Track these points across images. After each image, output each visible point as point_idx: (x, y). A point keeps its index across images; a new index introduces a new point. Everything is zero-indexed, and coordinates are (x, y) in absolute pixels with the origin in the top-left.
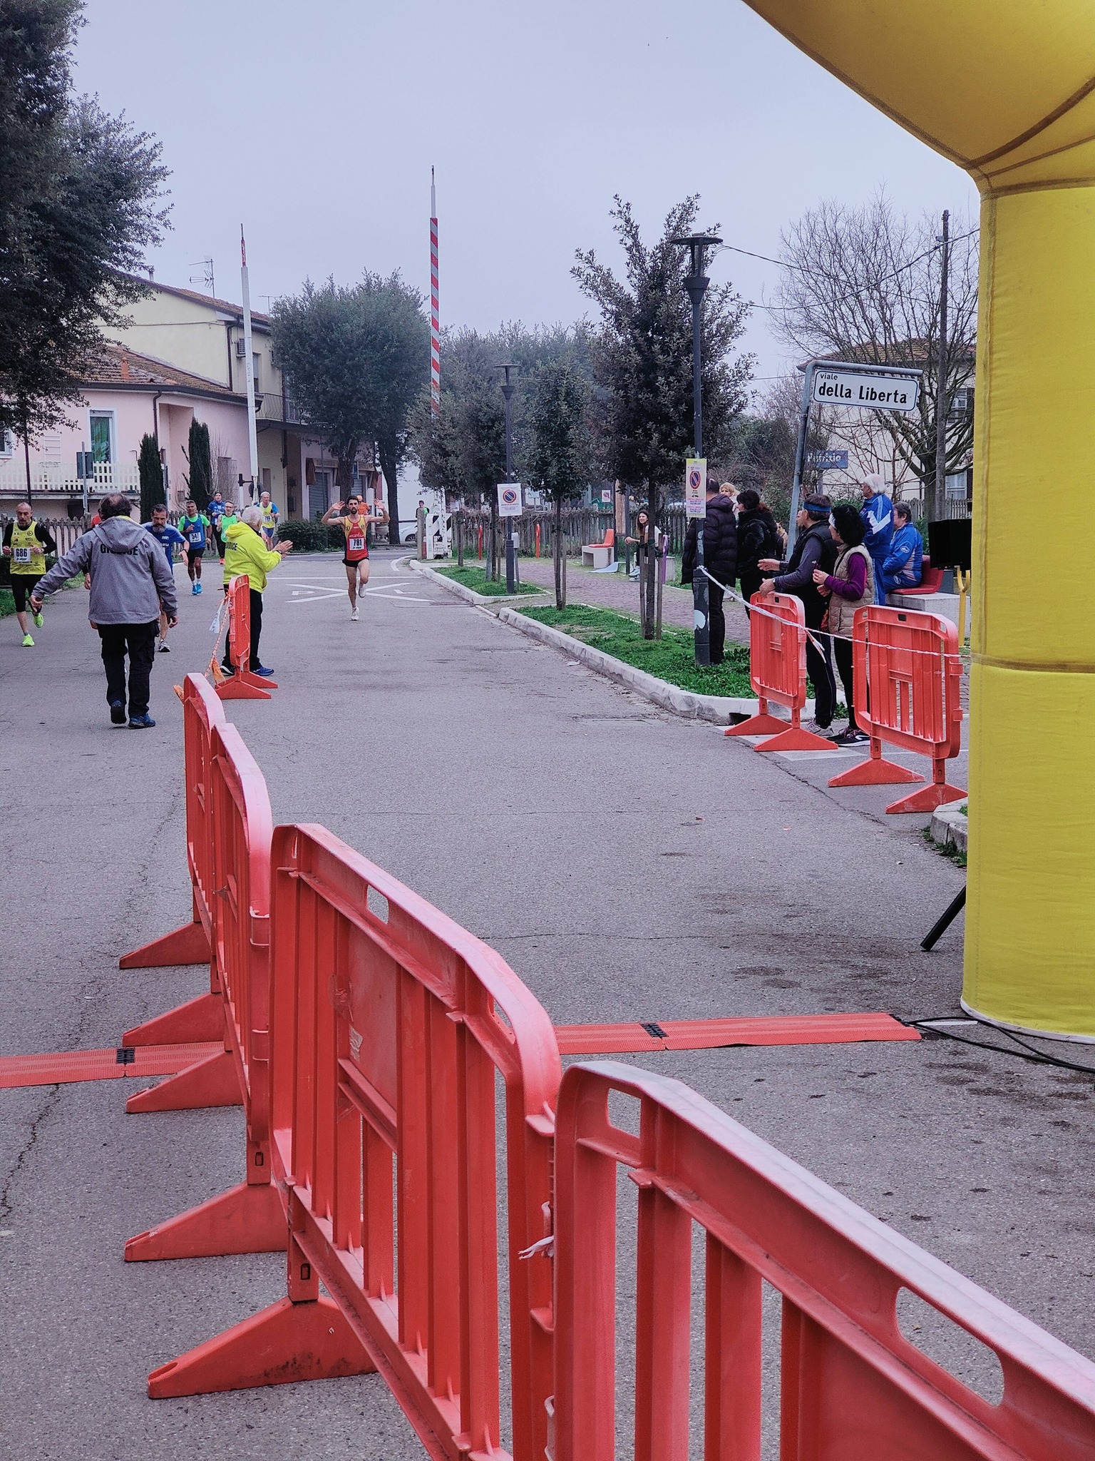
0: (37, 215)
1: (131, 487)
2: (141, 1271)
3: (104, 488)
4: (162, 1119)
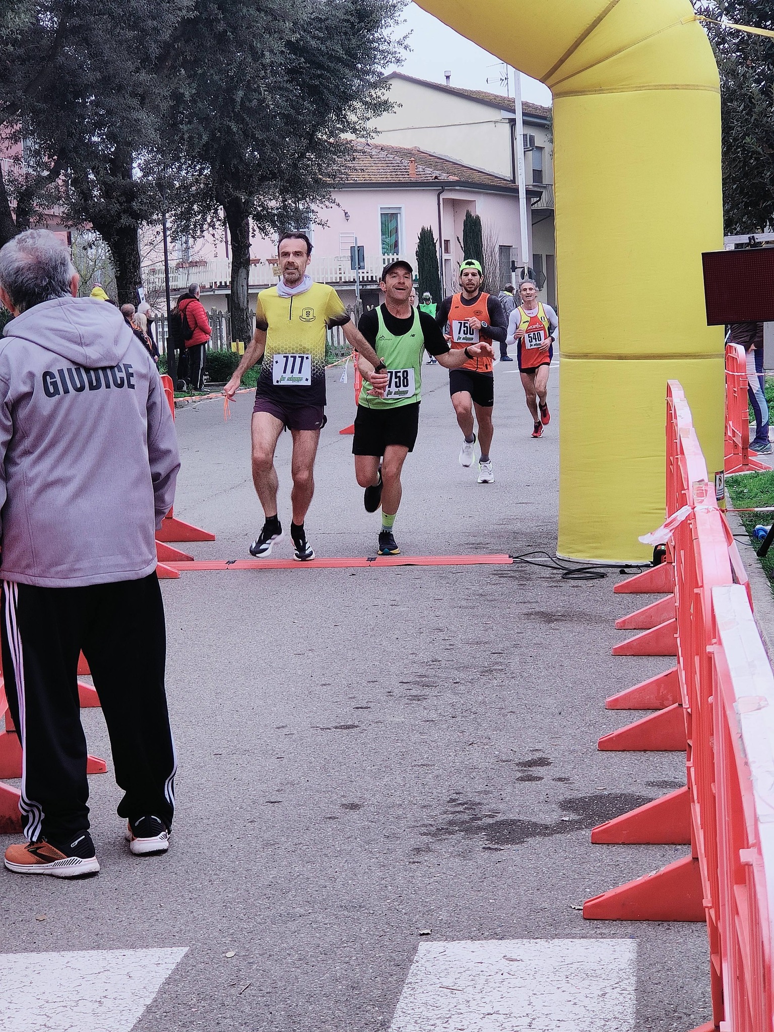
0: (288, 51)
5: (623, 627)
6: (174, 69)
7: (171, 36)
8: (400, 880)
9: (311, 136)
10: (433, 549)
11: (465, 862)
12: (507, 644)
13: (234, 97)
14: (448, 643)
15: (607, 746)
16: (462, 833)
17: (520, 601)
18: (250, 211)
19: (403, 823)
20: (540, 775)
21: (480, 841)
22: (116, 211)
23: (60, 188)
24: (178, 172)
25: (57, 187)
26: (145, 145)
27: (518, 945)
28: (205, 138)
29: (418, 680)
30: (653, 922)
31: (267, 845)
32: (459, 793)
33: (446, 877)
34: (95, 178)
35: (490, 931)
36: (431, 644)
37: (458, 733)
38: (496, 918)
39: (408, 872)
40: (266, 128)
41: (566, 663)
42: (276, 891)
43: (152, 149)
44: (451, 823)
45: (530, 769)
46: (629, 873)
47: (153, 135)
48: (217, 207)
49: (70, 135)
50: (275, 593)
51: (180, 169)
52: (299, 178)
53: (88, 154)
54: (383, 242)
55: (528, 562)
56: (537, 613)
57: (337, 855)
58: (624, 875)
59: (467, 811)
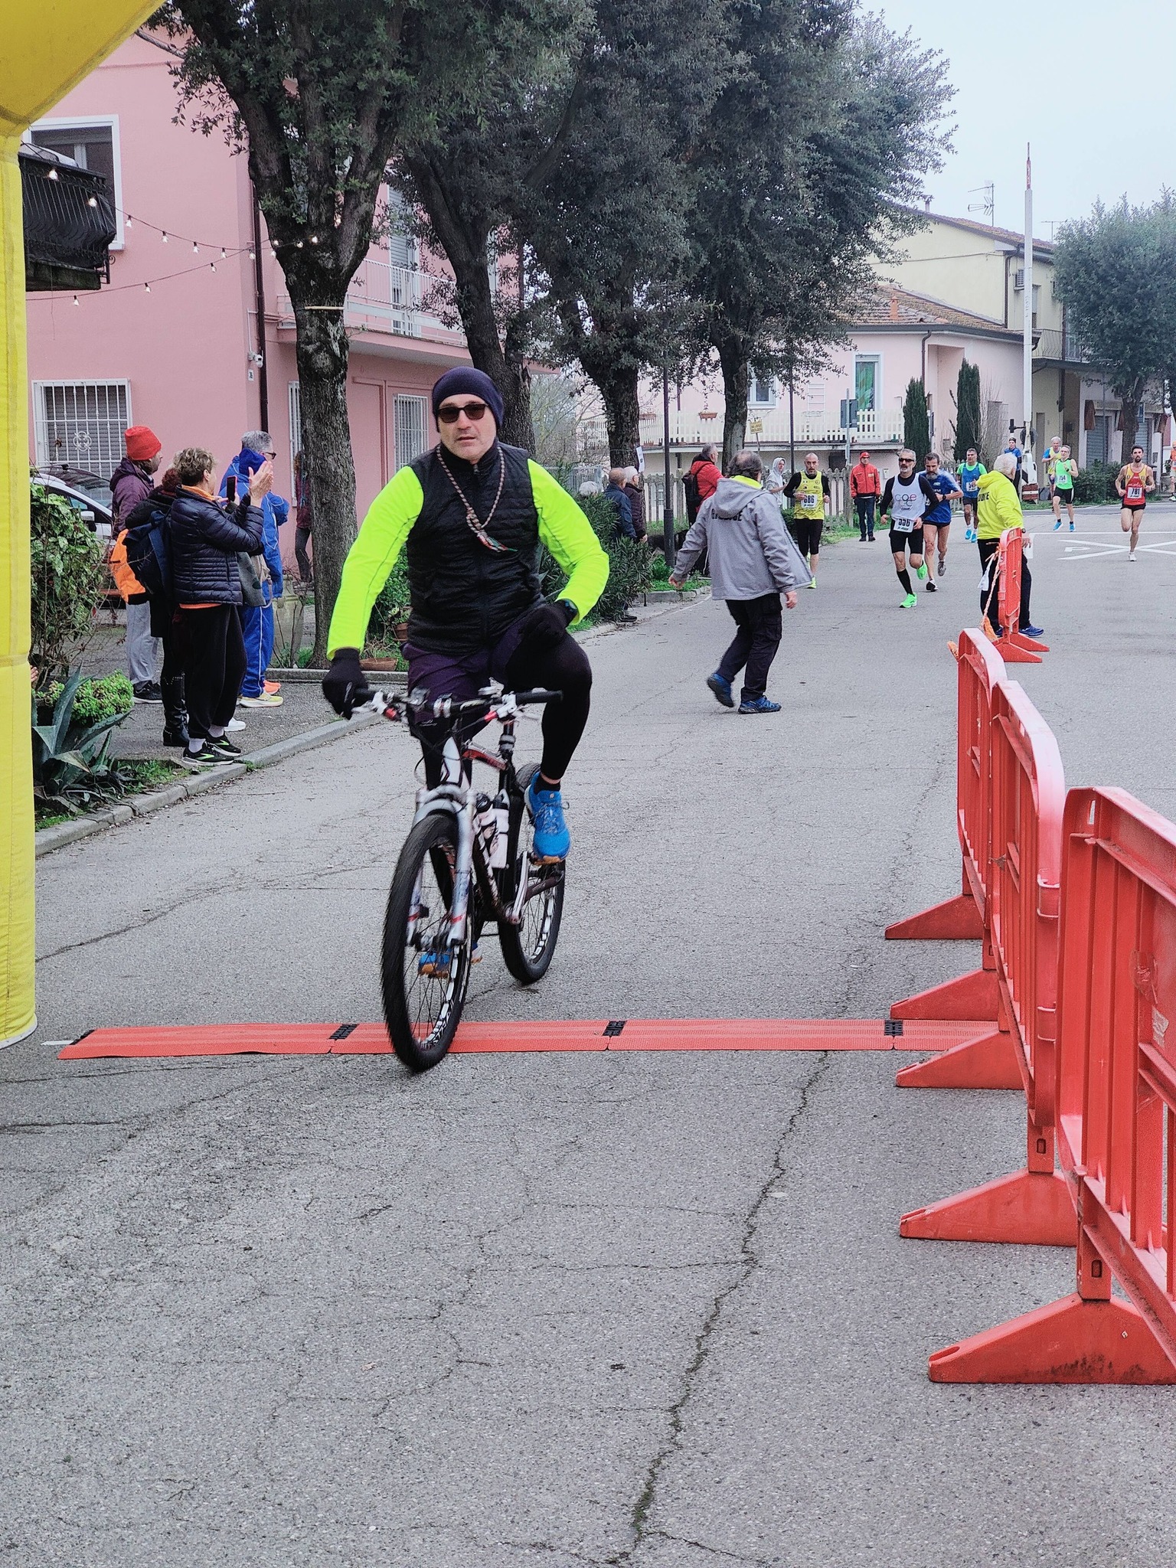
0: (815, 147)
1: (895, 436)
2: (917, 1248)
3: (866, 437)
4: (933, 1096)
18: (748, 354)
22: (615, 347)
34: (586, 306)
48: (709, 347)
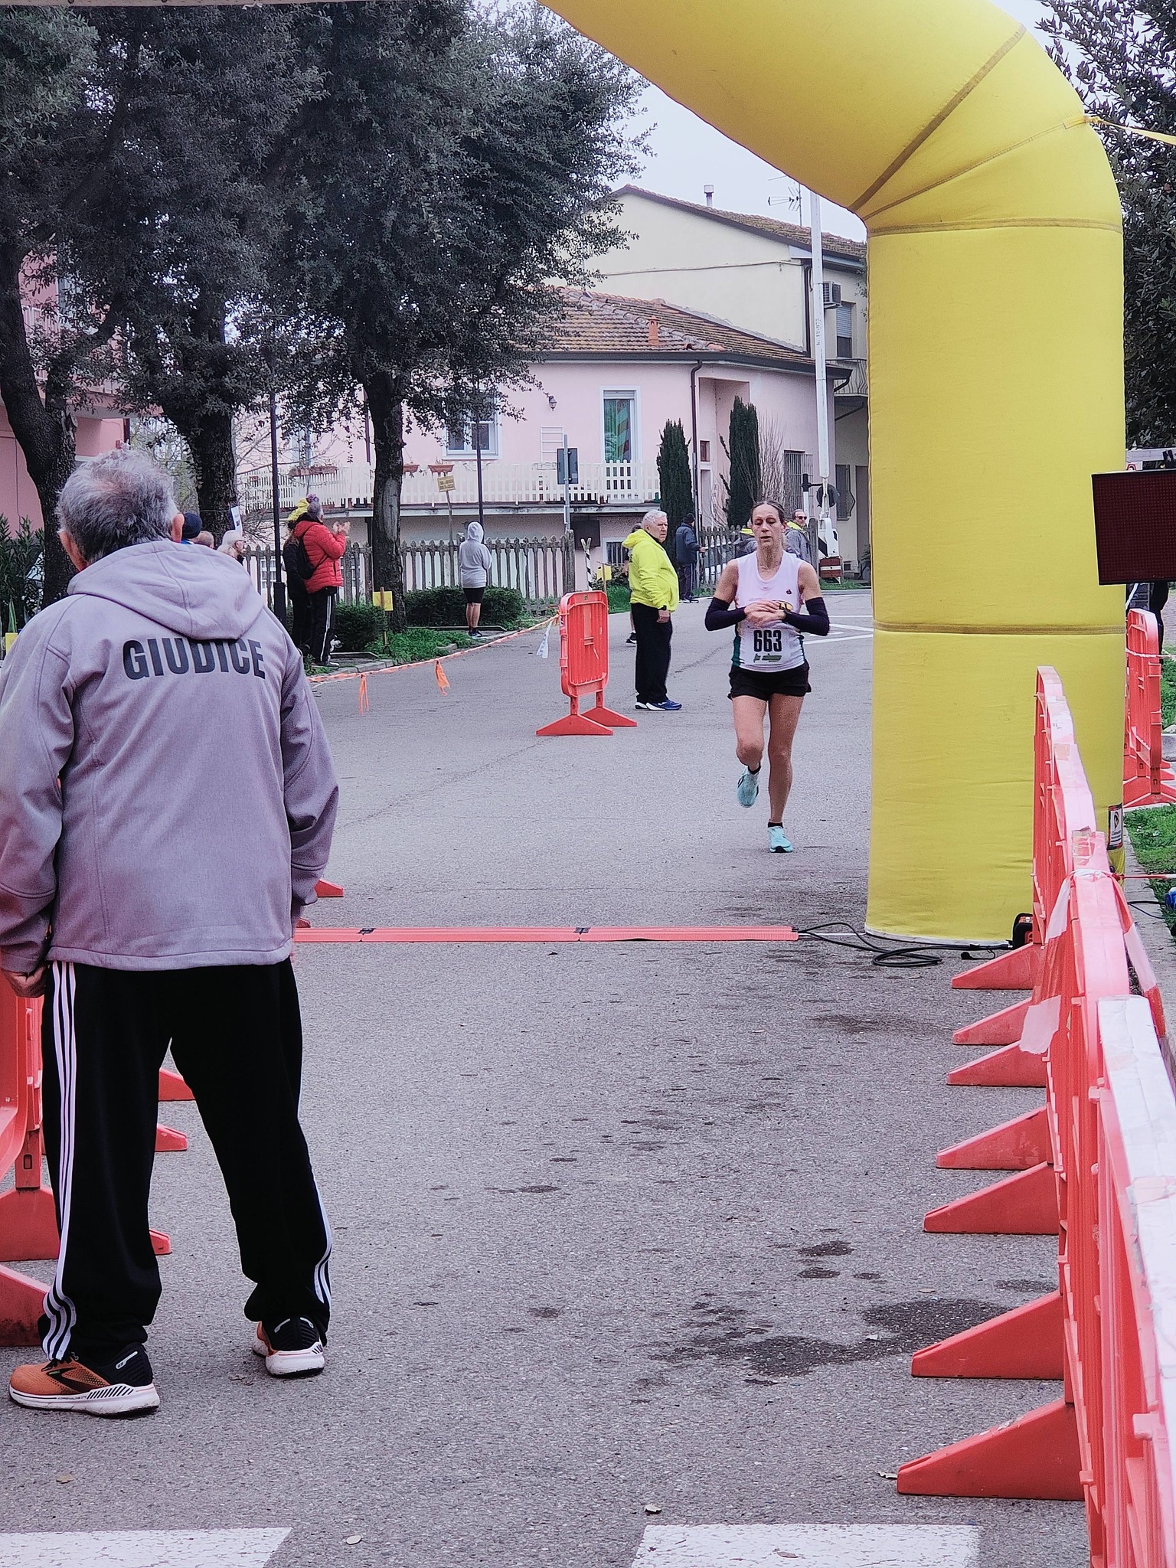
5: (965, 1041)
6: (291, 176)
7: (287, 126)
8: (617, 1428)
9: (499, 281)
10: (677, 915)
11: (718, 1402)
12: (787, 1064)
13: (382, 220)
14: (697, 1061)
15: (939, 1225)
16: (714, 1357)
17: (808, 998)
18: (403, 393)
19: (623, 1339)
20: (834, 1269)
21: (741, 1369)
22: (199, 389)
23: (114, 353)
24: (294, 332)
25: (109, 353)
26: (245, 290)
27: (798, 1533)
28: (337, 281)
29: (650, 1117)
30: (1005, 1500)
31: (414, 1370)
32: (710, 1295)
33: (689, 1424)
34: (168, 340)
35: (754, 1510)
36: (671, 1064)
37: (711, 1202)
38: (763, 1490)
39: (630, 1416)
40: (431, 268)
41: (877, 1095)
42: (426, 1443)
43: (256, 296)
44: (697, 1341)
45: (819, 1258)
46: (969, 1423)
47: (256, 275)
48: (354, 385)
49: (131, 273)
50: (433, 980)
51: (297, 326)
52: (479, 344)
53: (158, 303)
54: (607, 442)
55: (821, 939)
56: (834, 1018)
57: (521, 1387)
58: (961, 1427)
59: (722, 1323)
